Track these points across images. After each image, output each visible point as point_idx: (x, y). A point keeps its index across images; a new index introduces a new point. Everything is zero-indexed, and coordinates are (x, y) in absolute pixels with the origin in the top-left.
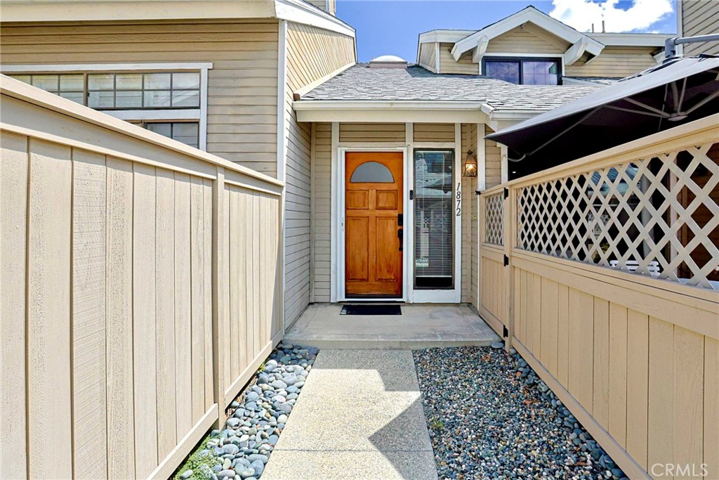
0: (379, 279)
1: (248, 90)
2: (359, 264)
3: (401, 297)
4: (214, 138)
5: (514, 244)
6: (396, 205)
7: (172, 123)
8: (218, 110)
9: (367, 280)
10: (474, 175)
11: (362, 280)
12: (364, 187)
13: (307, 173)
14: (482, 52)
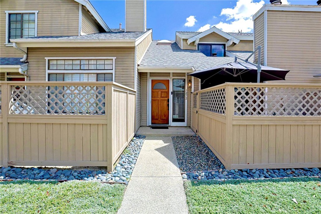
0: (162, 119)
1: (126, 65)
2: (155, 114)
3: (168, 124)
4: (117, 78)
5: (199, 107)
6: (167, 96)
7: (105, 74)
8: (117, 70)
9: (158, 119)
10: (191, 87)
11: (156, 119)
12: (157, 91)
13: (140, 86)
14: (197, 42)
